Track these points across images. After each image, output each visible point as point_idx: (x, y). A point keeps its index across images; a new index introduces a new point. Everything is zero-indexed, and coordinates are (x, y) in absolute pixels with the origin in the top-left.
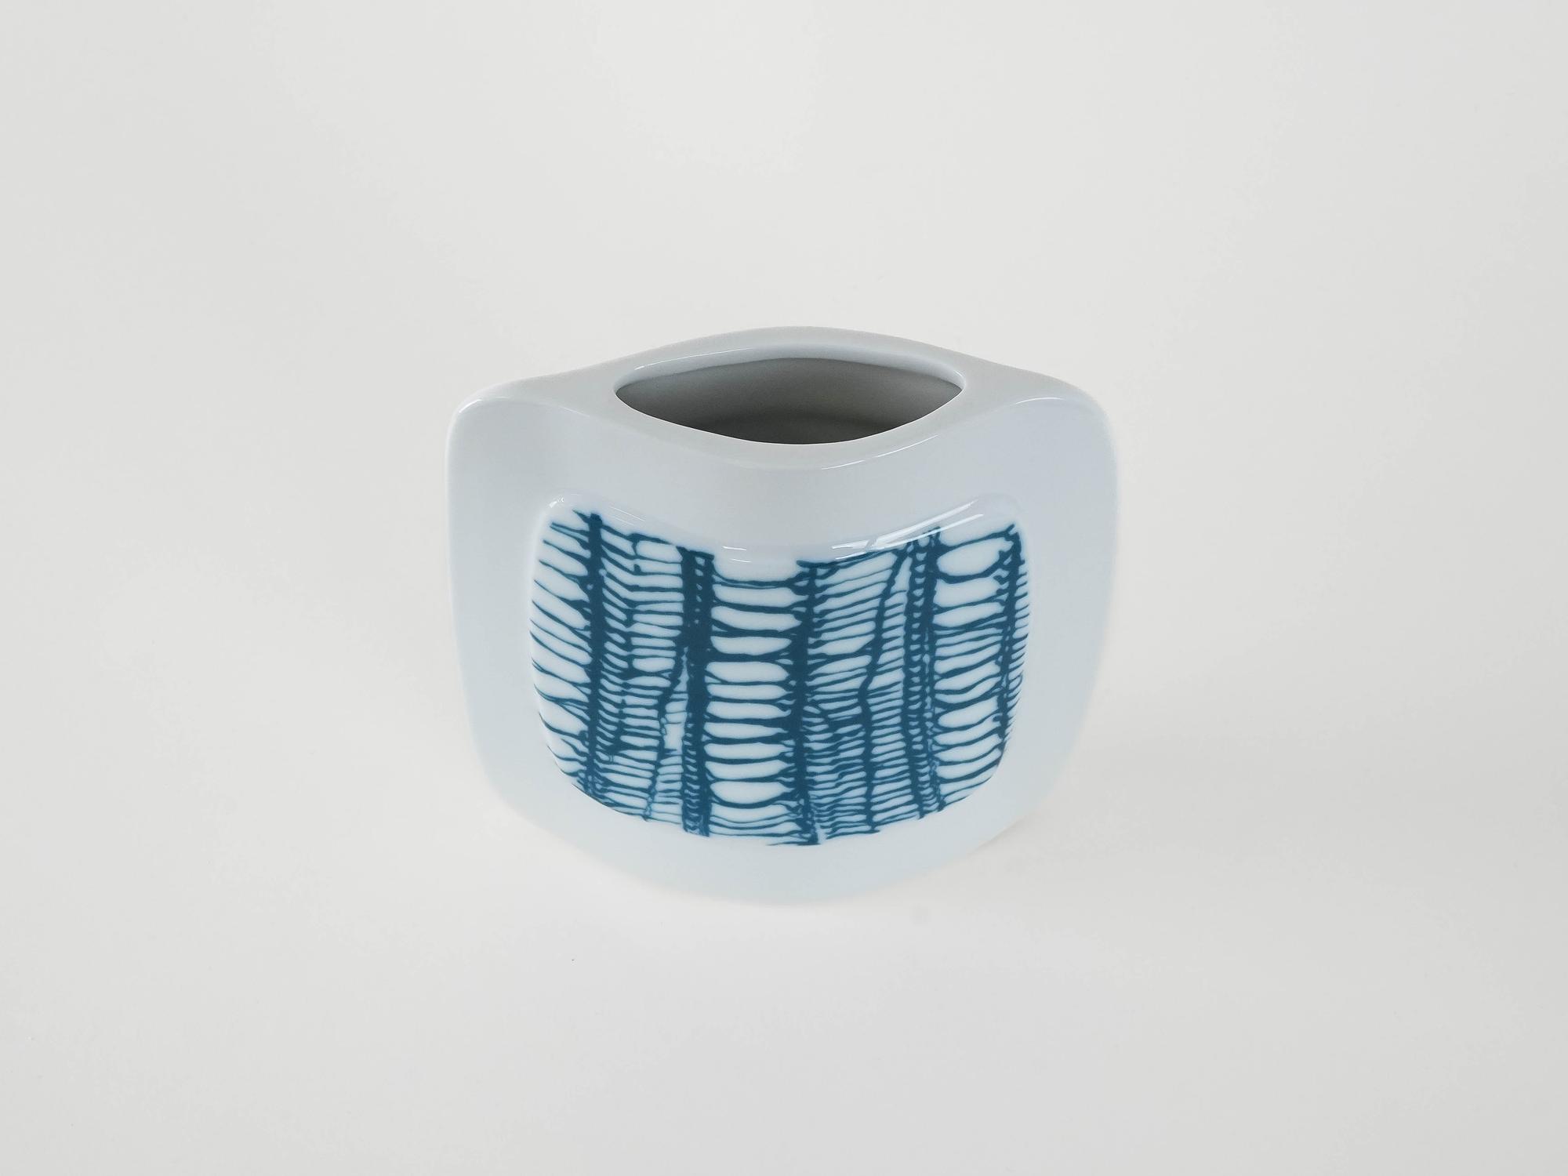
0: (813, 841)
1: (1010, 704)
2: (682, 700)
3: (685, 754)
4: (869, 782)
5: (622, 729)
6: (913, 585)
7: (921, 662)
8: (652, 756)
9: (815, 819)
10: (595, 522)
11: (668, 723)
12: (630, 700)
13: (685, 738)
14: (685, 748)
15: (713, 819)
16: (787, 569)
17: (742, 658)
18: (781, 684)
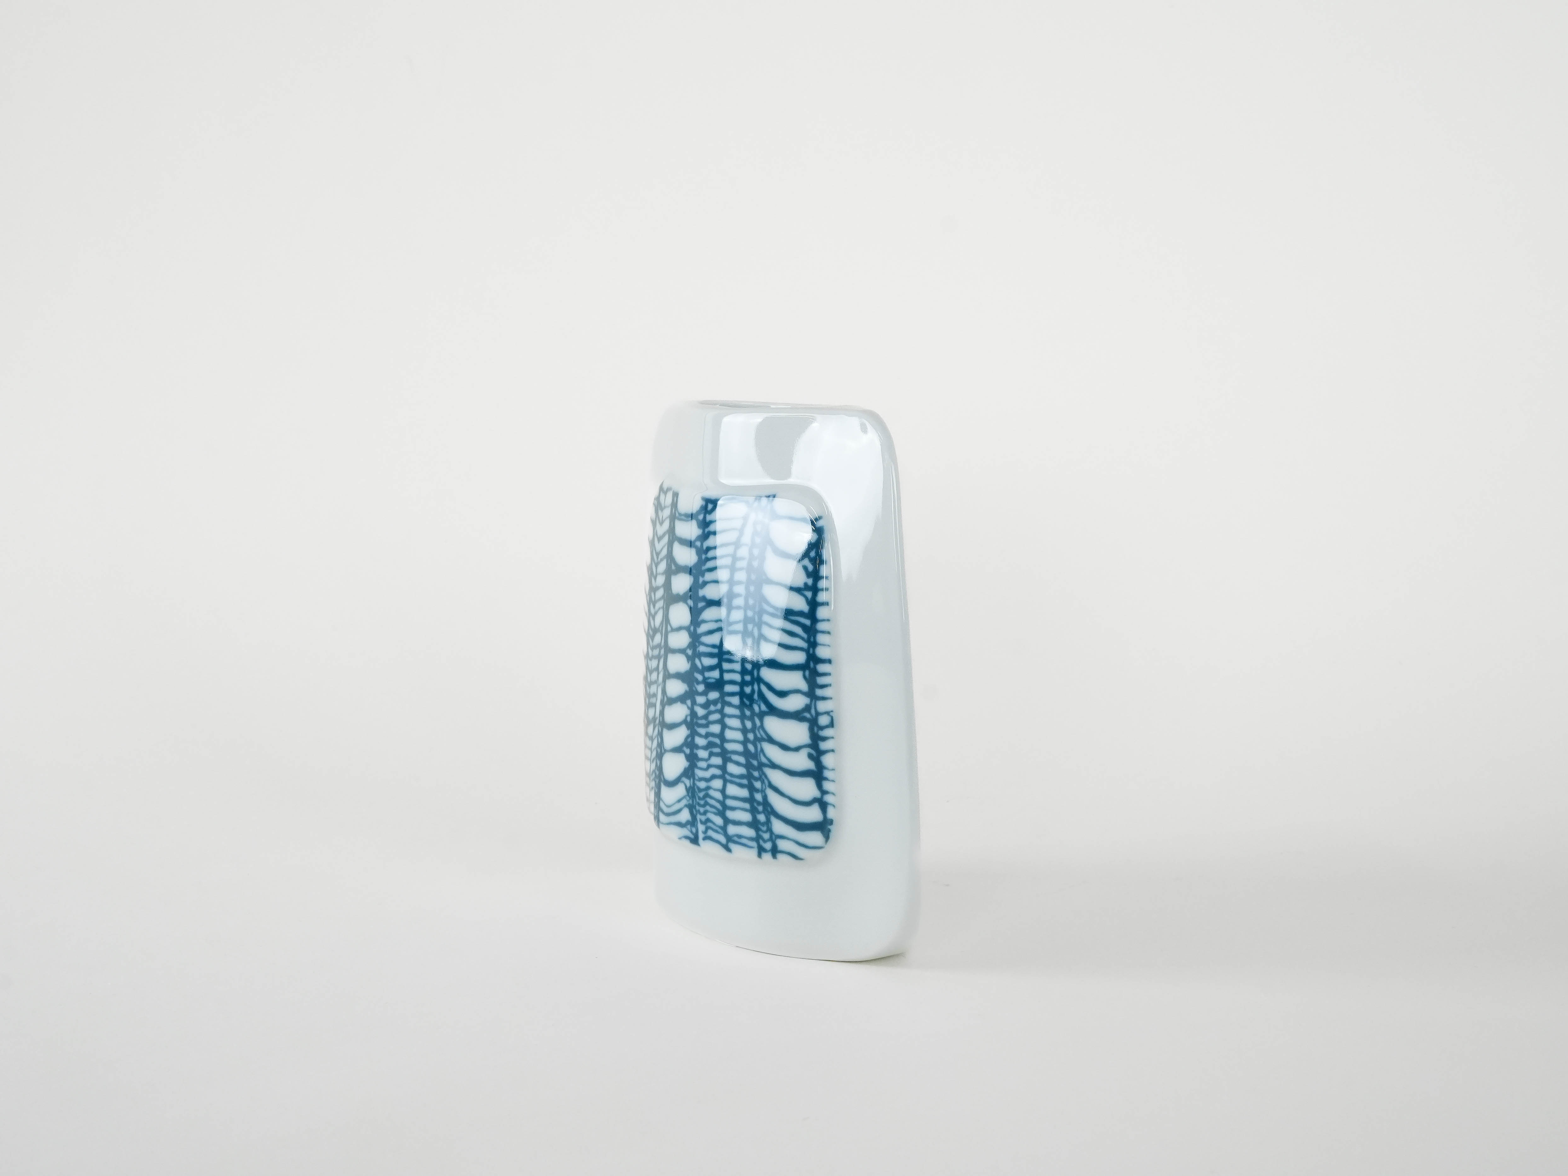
0: (695, 840)
1: (823, 745)
4: (724, 773)
6: (753, 545)
9: (698, 807)
17: (678, 599)
18: (688, 629)
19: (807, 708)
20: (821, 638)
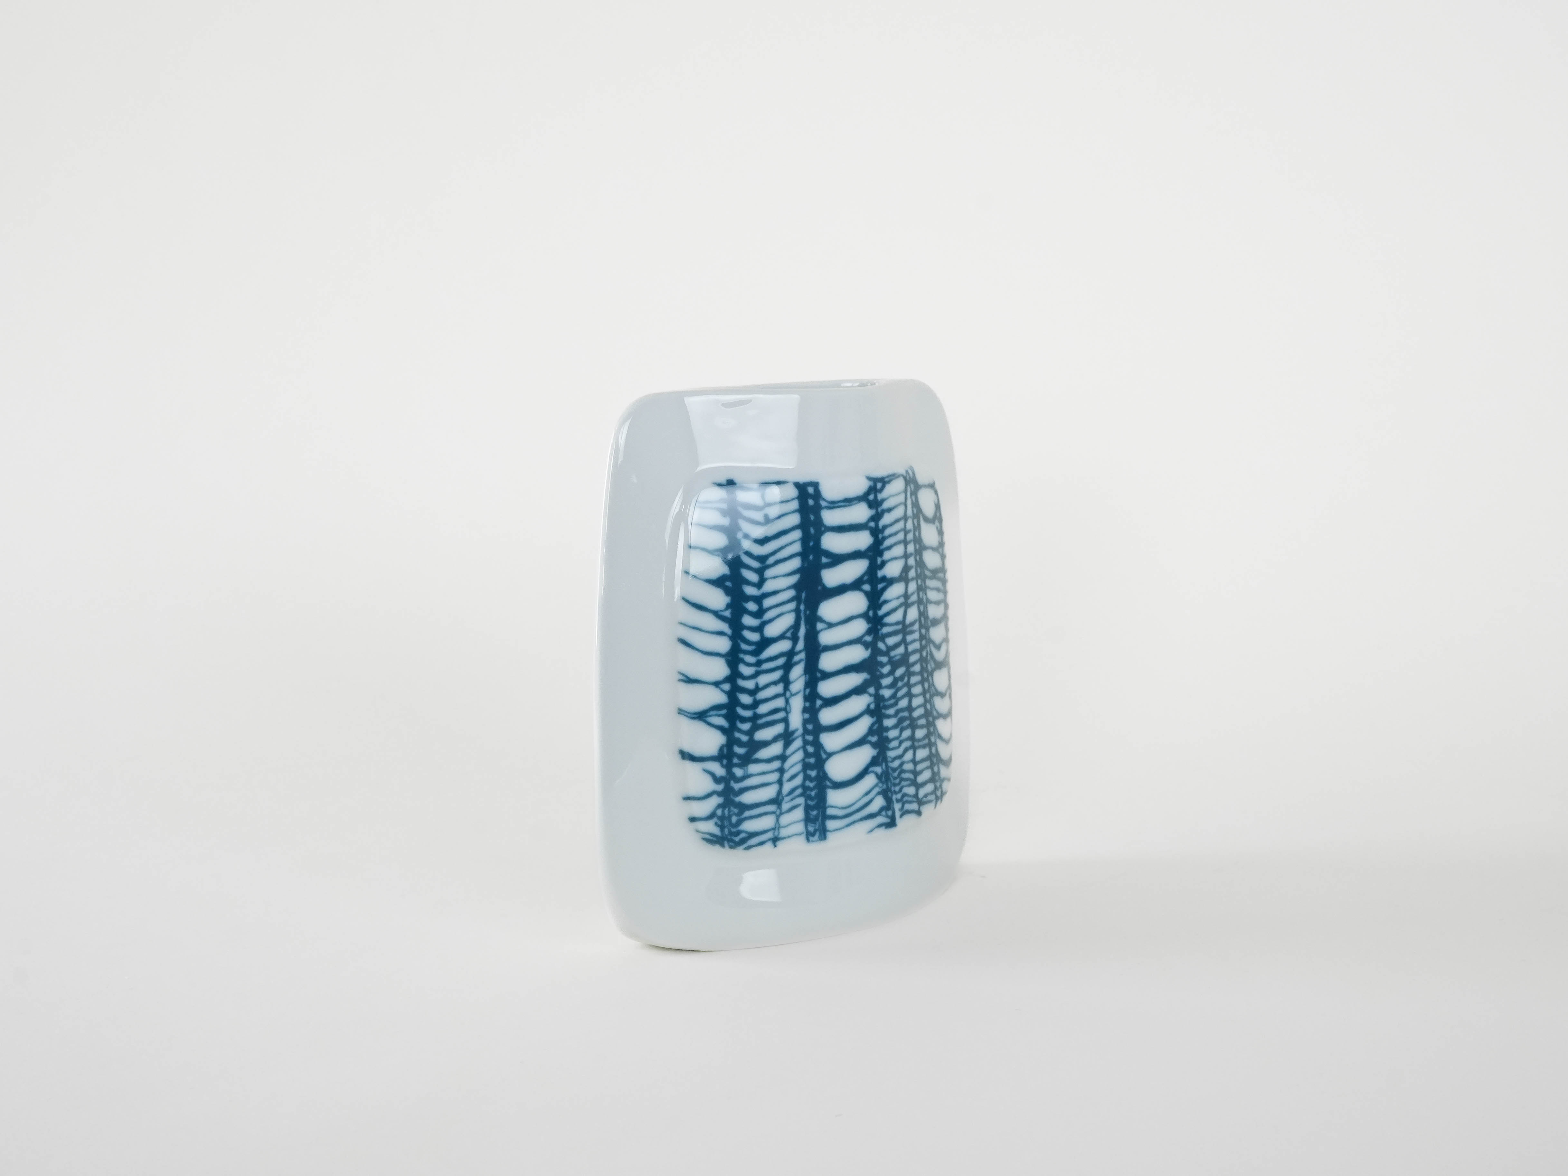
0: (893, 821)
2: (801, 661)
3: (806, 731)
4: (913, 742)
5: (755, 723)
6: (913, 515)
7: (922, 601)
8: (776, 749)
9: (892, 789)
10: (730, 487)
11: (792, 695)
12: (763, 680)
13: (805, 710)
14: (805, 722)
15: (830, 811)
16: (860, 486)
17: (841, 590)
18: (864, 616)
19: (946, 653)
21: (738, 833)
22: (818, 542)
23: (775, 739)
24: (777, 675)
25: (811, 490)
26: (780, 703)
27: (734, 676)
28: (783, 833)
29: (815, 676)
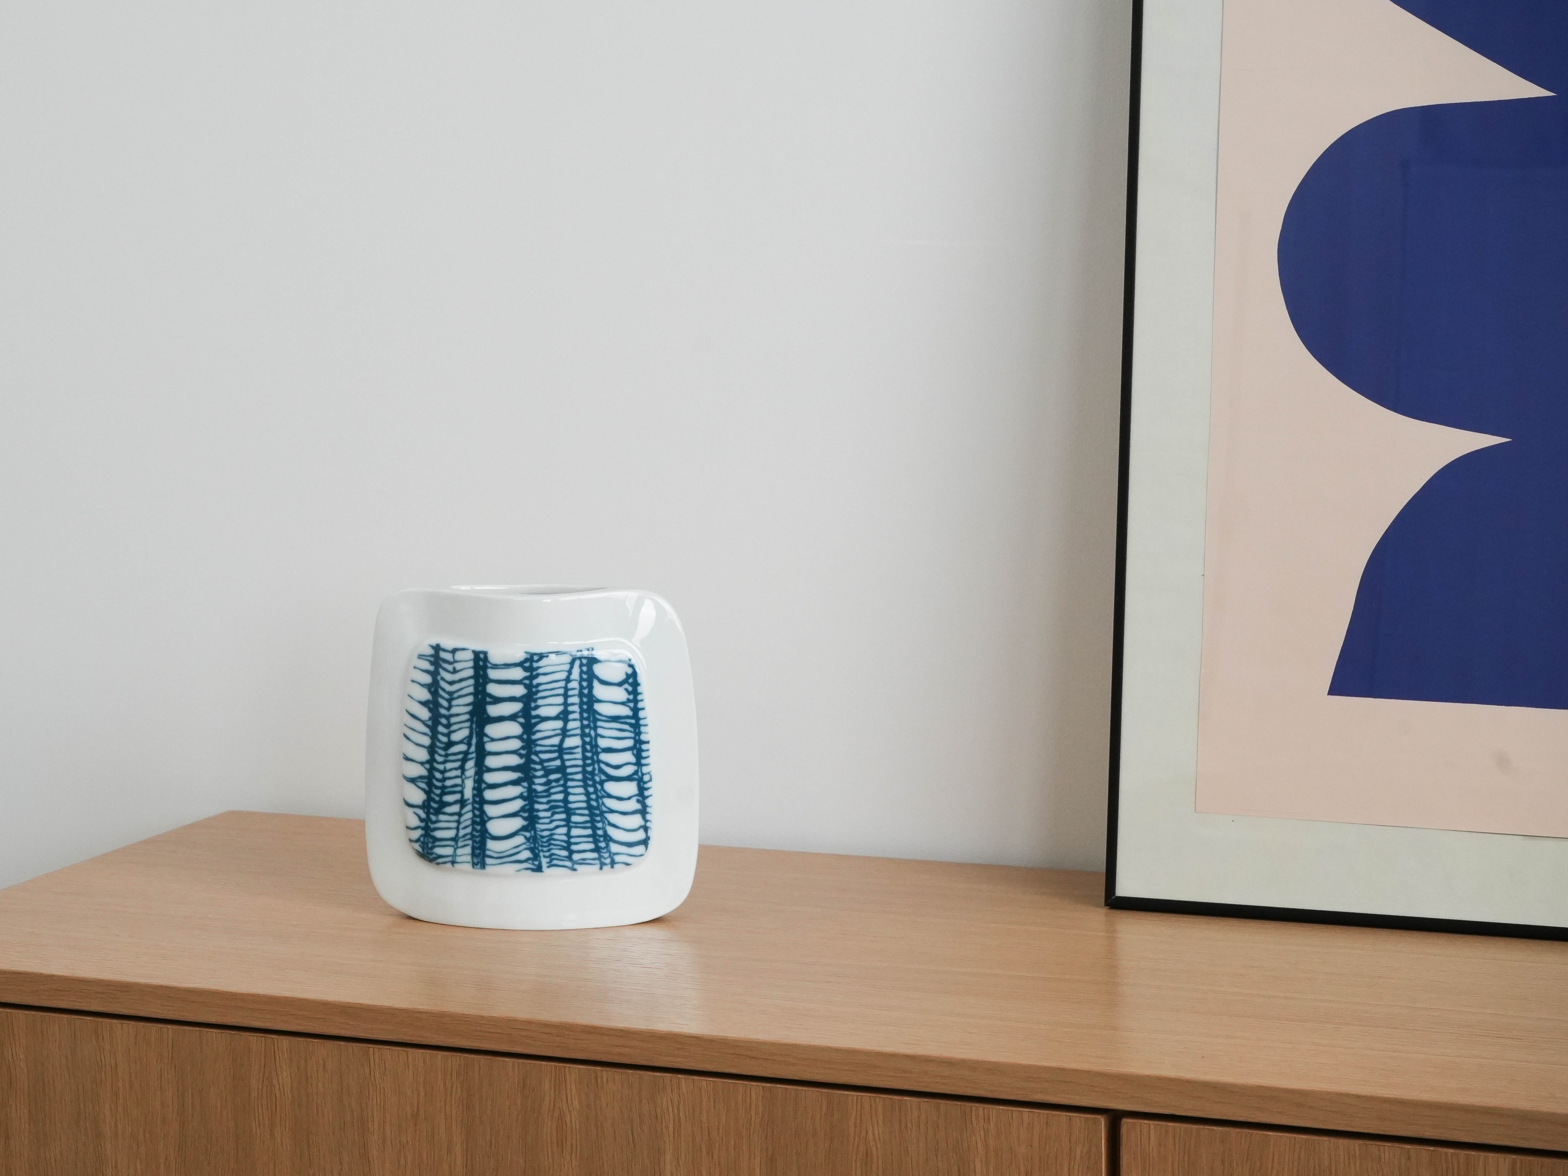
0: (539, 869)
1: (646, 793)
2: (473, 758)
3: (474, 802)
4: (568, 823)
5: (444, 791)
6: (582, 679)
7: (589, 735)
8: (455, 808)
9: (540, 848)
10: (437, 648)
11: (467, 778)
12: (449, 766)
13: (474, 789)
14: (474, 796)
15: (488, 853)
16: (520, 656)
17: (501, 719)
18: (519, 737)
19: (636, 773)
20: (643, 729)
21: (432, 854)
22: (484, 689)
23: (455, 802)
24: (457, 764)
25: (482, 656)
26: (458, 781)
27: (432, 761)
28: (458, 859)
29: (481, 769)
